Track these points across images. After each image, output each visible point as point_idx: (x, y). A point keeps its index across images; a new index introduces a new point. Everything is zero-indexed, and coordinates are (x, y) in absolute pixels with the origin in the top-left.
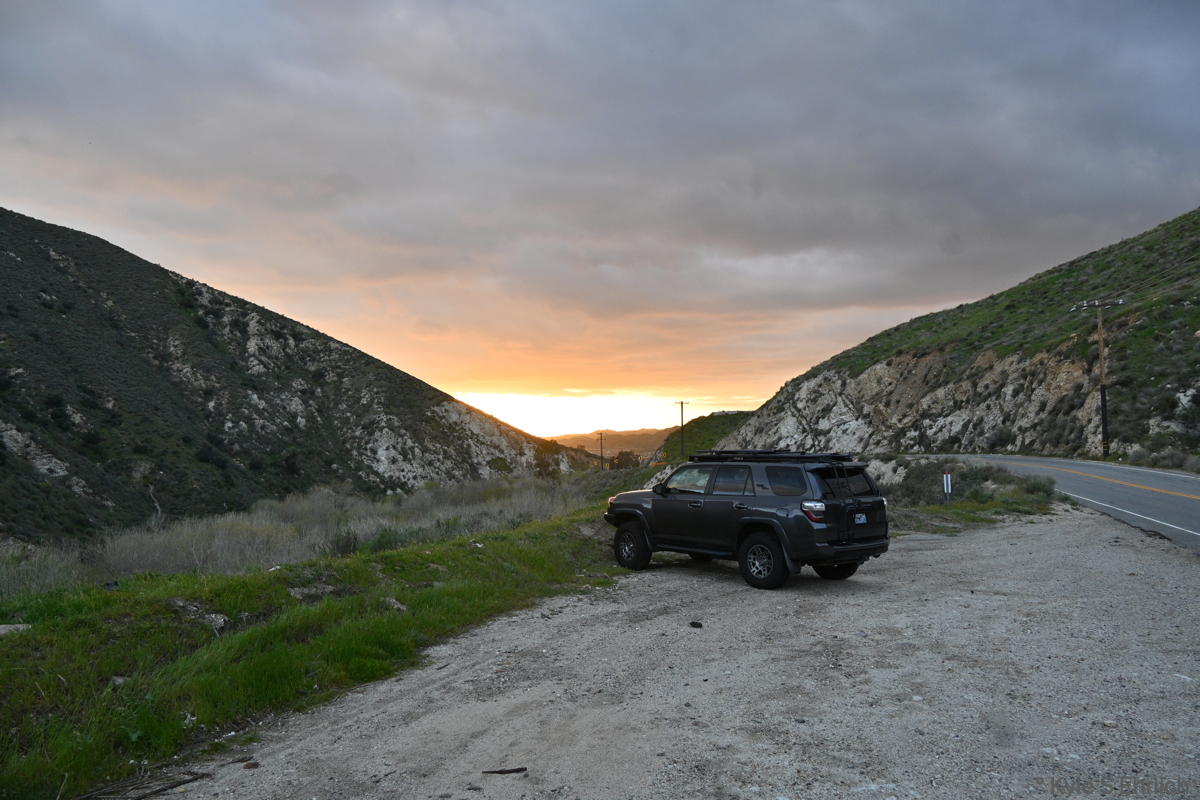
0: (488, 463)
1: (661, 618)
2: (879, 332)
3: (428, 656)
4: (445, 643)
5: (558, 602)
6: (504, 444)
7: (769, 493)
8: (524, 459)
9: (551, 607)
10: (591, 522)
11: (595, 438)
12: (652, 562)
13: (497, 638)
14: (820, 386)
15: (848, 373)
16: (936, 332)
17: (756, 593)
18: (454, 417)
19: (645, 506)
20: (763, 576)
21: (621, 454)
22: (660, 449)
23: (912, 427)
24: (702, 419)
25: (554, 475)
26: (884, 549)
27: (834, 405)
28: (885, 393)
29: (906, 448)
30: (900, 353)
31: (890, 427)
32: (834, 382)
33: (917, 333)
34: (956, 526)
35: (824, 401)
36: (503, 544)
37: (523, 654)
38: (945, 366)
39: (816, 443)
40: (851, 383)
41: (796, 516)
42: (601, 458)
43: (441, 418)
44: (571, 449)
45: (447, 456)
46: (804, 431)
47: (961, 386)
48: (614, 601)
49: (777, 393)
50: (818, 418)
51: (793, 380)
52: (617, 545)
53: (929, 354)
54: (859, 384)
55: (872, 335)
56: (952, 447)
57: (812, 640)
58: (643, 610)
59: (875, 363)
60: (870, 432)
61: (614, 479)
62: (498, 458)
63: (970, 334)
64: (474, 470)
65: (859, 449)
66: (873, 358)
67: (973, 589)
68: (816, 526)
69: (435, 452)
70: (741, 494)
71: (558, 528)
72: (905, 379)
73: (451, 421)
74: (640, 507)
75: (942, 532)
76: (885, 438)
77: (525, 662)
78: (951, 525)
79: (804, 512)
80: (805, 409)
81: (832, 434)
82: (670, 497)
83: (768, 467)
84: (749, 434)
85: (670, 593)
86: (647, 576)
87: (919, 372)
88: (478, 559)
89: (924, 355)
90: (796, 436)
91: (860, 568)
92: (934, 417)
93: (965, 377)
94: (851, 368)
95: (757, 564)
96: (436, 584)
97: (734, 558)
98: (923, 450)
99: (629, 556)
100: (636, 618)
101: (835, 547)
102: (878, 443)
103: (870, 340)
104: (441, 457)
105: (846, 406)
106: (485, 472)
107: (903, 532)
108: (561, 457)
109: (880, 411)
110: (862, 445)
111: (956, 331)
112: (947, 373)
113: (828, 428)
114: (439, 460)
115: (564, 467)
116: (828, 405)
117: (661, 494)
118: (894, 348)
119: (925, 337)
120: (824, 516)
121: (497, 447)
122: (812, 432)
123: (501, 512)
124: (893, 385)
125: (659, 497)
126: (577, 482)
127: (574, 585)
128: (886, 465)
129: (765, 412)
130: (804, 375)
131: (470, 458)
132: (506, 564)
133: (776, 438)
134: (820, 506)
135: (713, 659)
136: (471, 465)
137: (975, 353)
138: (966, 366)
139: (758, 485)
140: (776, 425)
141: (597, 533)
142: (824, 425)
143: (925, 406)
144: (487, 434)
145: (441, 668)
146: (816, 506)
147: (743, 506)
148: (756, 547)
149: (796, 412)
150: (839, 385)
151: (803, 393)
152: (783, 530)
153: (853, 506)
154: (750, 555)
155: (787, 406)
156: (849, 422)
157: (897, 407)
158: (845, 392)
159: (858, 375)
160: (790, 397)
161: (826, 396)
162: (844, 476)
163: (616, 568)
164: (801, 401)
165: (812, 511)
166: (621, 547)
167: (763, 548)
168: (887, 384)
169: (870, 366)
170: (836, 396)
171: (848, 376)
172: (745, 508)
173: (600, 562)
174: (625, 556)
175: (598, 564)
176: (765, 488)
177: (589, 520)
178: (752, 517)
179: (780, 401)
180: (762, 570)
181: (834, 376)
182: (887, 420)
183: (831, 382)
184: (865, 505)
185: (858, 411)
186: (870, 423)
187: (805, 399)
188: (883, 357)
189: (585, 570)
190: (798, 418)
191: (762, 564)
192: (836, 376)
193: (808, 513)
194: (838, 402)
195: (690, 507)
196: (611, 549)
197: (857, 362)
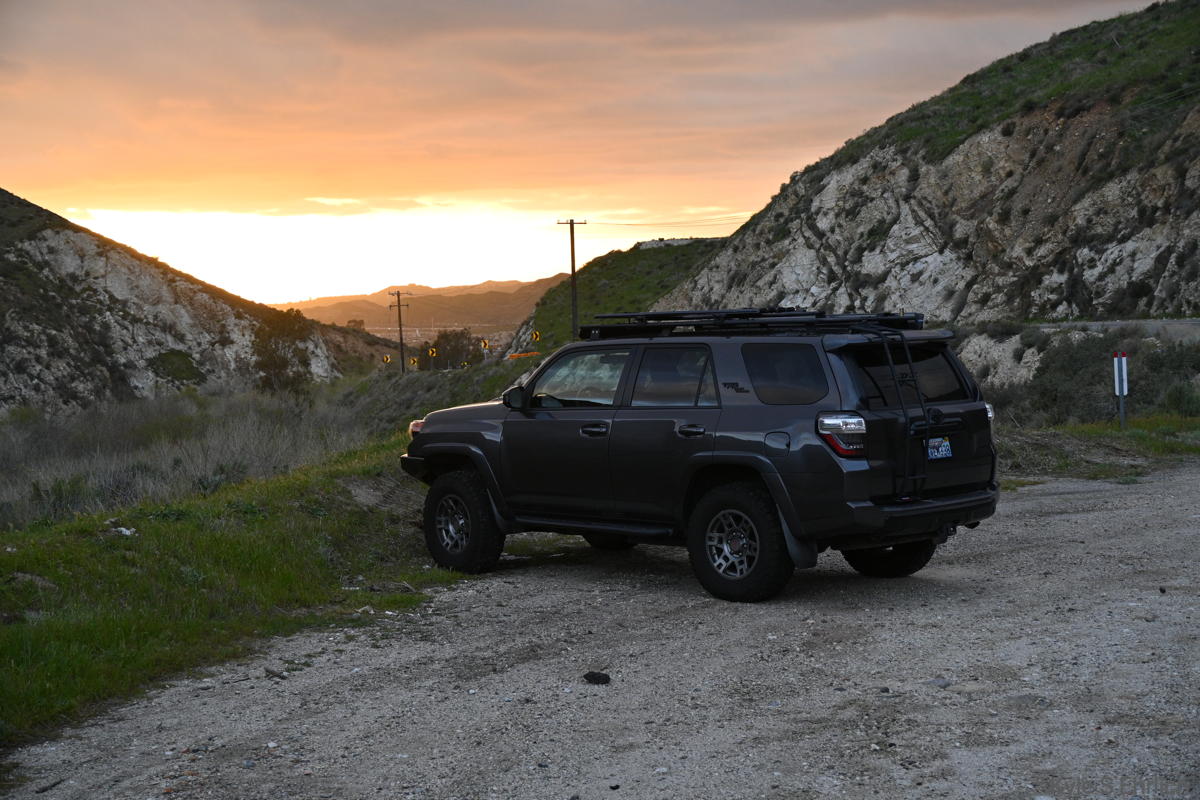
0: (151, 363)
1: (524, 668)
3: (16, 766)
4: (54, 739)
5: (303, 644)
6: (184, 320)
7: (750, 399)
8: (230, 353)
9: (287, 655)
10: (374, 476)
11: (388, 305)
12: (506, 556)
13: (167, 723)
14: (865, 180)
15: (922, 152)
16: (1103, 61)
17: (724, 611)
18: (70, 264)
19: (489, 436)
20: (738, 575)
21: (444, 337)
22: (526, 323)
23: (1055, 263)
24: (615, 256)
25: (299, 384)
26: (988, 509)
27: (895, 221)
28: (998, 194)
29: (1043, 309)
30: (1029, 108)
31: (1009, 266)
32: (893, 173)
33: (1066, 64)
34: (1140, 461)
35: (872, 214)
36: (179, 525)
37: (225, 753)
38: (1121, 135)
39: (857, 303)
40: (930, 174)
41: (807, 448)
42: (401, 347)
43: (41, 266)
44: (333, 327)
45: (57, 351)
46: (832, 277)
47: (1155, 175)
48: (425, 639)
49: (775, 199)
50: (860, 251)
51: (809, 170)
52: (429, 524)
53: (1088, 109)
54: (945, 176)
55: (972, 72)
56: (1136, 305)
57: (838, 698)
58: (487, 654)
59: (981, 128)
60: (969, 278)
61: (429, 389)
62: (173, 352)
63: (1173, 66)
64: (119, 378)
65: (945, 314)
66: (973, 120)
67: (1163, 584)
68: (848, 466)
69: (30, 342)
70: (692, 404)
71: (302, 491)
72: (1039, 163)
73: (63, 273)
74: (478, 440)
75: (1107, 477)
76: (998, 289)
77: (230, 770)
78: (1127, 461)
79: (823, 437)
80: (832, 231)
81: (890, 282)
82: (542, 416)
83: (746, 348)
84: (717, 287)
85: (544, 618)
86: (495, 584)
87: (1069, 148)
88: (125, 560)
89: (1077, 111)
90: (814, 289)
91: (941, 552)
92: (1098, 243)
93: (1162, 157)
94: (927, 141)
95: (726, 549)
96: (31, 615)
97: (678, 540)
98: (1076, 312)
99: (456, 545)
100: (469, 671)
101: (887, 509)
102: (984, 300)
103: (969, 80)
104: (43, 353)
105: (919, 222)
106: (144, 382)
107: (1031, 479)
108: (311, 347)
109: (990, 231)
110: (951, 305)
111: (1144, 61)
112: (1126, 149)
113: (881, 269)
114: (38, 359)
115: (319, 368)
116: (882, 222)
117: (521, 410)
118: (1016, 96)
119: (1081, 72)
120: (863, 445)
121: (169, 328)
122: (847, 279)
123: (177, 462)
124: (1017, 176)
125: (518, 417)
126: (348, 400)
127: (337, 608)
128: (1002, 346)
129: (749, 240)
130: (831, 158)
131: (110, 353)
132: (186, 569)
133: (773, 294)
134: (854, 424)
135: (631, 745)
136: (113, 368)
137: (1182, 106)
138: (1167, 133)
139: (725, 385)
140: (773, 265)
141: (386, 499)
142: (872, 263)
143: (1080, 221)
144: (146, 300)
145: (44, 790)
146: (846, 424)
147: (695, 430)
148: (724, 515)
149: (814, 238)
150: (904, 178)
151: (829, 197)
152: (779, 475)
153: (924, 422)
154: (712, 531)
155: (794, 225)
156: (926, 256)
157: (1024, 224)
158: (916, 194)
159: (944, 158)
160: (801, 205)
161: (879, 203)
162: (905, 361)
163: (428, 570)
164: (826, 214)
165: (838, 435)
166: (439, 526)
167: (741, 517)
168: (1003, 174)
169: (970, 136)
170: (897, 201)
171: (924, 158)
172: (700, 433)
173: (394, 559)
174: (448, 544)
175: (389, 564)
176: (741, 390)
177: (369, 472)
178: (716, 453)
179: (781, 215)
180: (736, 561)
181: (895, 160)
182: (1004, 251)
183: (887, 171)
184: (947, 420)
185: (943, 234)
186: (969, 257)
187: (832, 209)
188: (996, 116)
189: (361, 578)
190: (818, 251)
191: (737, 549)
192: (899, 157)
193: (830, 439)
194: (903, 215)
195: (584, 435)
196: (419, 530)
197: (941, 130)
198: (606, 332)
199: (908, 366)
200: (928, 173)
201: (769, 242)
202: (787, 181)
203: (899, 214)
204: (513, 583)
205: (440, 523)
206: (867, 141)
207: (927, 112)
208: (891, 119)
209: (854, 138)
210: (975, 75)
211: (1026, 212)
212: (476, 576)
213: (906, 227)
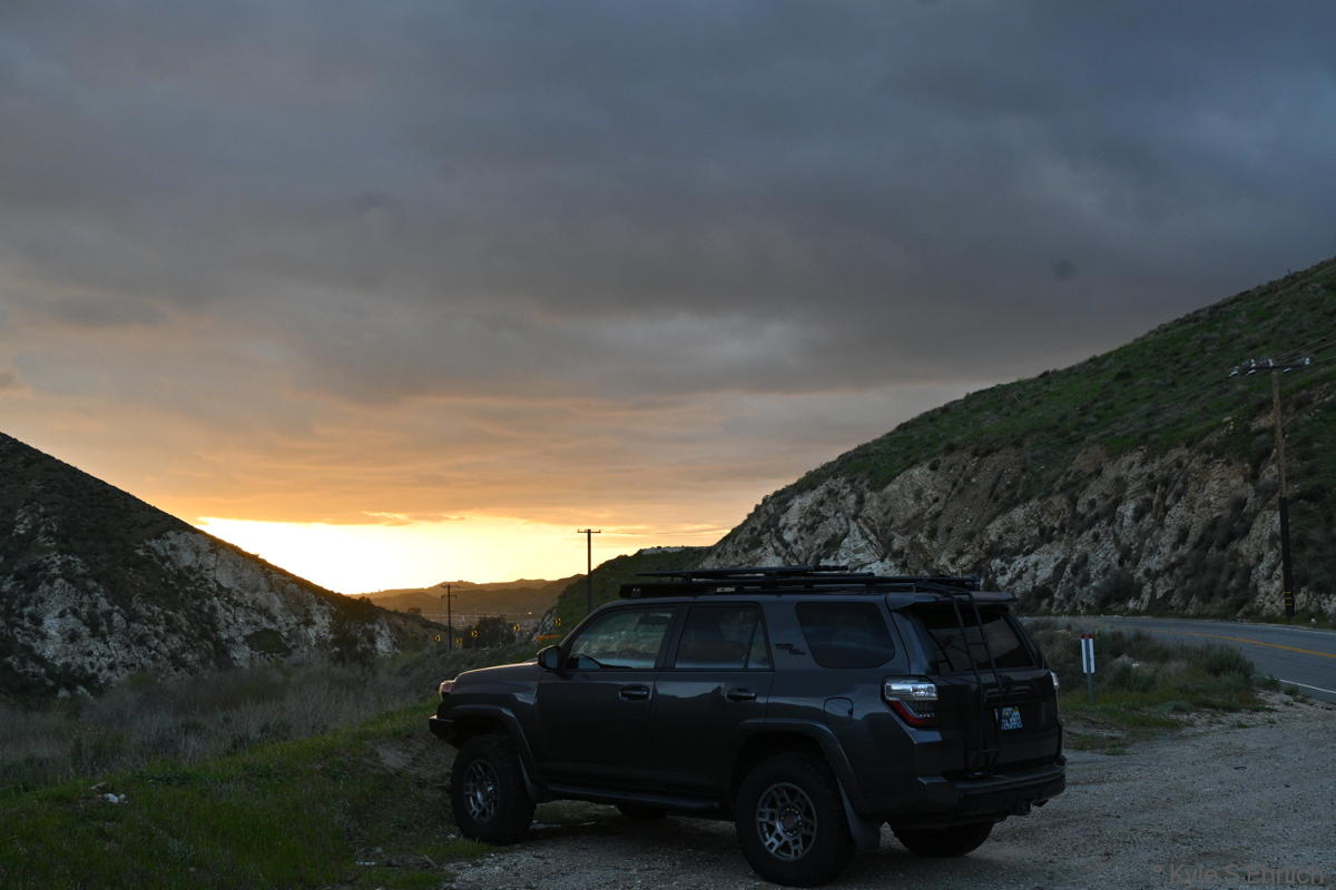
2: (916, 414)
7: (807, 662)
8: (312, 632)
10: (403, 738)
11: (439, 595)
12: (536, 825)
14: (821, 503)
15: (866, 482)
18: (188, 559)
19: (520, 697)
20: (793, 857)
21: (483, 621)
22: (551, 612)
24: (621, 560)
25: (365, 658)
27: (846, 535)
28: (927, 515)
30: (951, 449)
32: (844, 498)
33: (977, 417)
35: (827, 530)
41: (871, 718)
42: (449, 629)
43: (164, 559)
45: (172, 628)
47: (1051, 503)
49: (750, 516)
50: (819, 557)
51: (777, 494)
52: (457, 787)
53: (997, 450)
54: (885, 501)
55: (904, 421)
56: (1039, 605)
59: (913, 464)
63: (1062, 419)
64: (221, 651)
66: (907, 458)
68: (919, 737)
69: (151, 621)
70: (742, 666)
71: (327, 753)
72: (959, 492)
73: (182, 565)
74: (510, 702)
79: (889, 704)
80: (796, 542)
82: (577, 678)
83: (800, 605)
86: (524, 859)
89: (988, 452)
92: (1009, 555)
93: (1057, 488)
94: (871, 473)
95: (779, 827)
97: (724, 814)
99: (483, 813)
103: (903, 427)
105: (865, 537)
106: (241, 654)
108: (378, 628)
109: (920, 547)
111: (1040, 414)
112: (1028, 482)
114: (157, 634)
115: (383, 646)
116: (835, 536)
117: (559, 672)
118: (940, 440)
119: (990, 422)
120: (932, 715)
121: (263, 611)
124: (941, 502)
125: (553, 679)
126: (405, 671)
129: (730, 548)
130: (795, 485)
134: (923, 690)
136: (217, 643)
137: (1071, 449)
138: (1060, 470)
139: (778, 646)
141: (415, 762)
144: (248, 589)
146: (915, 690)
147: (745, 694)
148: (776, 789)
149: (781, 548)
150: (852, 502)
151: (793, 516)
152: (840, 746)
153: (996, 690)
154: (763, 806)
155: (765, 537)
156: (870, 563)
157: (948, 539)
158: (862, 514)
159: (884, 485)
160: (771, 522)
161: (831, 520)
162: (976, 624)
163: (454, 839)
164: (790, 529)
165: (908, 702)
166: (467, 793)
167: (796, 790)
168: (931, 501)
169: (904, 470)
170: (847, 520)
171: (868, 486)
172: (751, 698)
173: (416, 827)
174: (474, 812)
175: (411, 834)
176: (797, 652)
177: (400, 733)
178: (769, 721)
179: (754, 529)
180: (790, 841)
181: (844, 488)
182: (932, 560)
183: (839, 496)
184: (1017, 688)
185: (884, 545)
186: (904, 565)
187: (795, 525)
188: (924, 455)
189: (379, 850)
190: (784, 558)
191: (791, 826)
192: (848, 486)
193: (898, 706)
194: (852, 529)
195: (626, 699)
196: (446, 795)
197: (882, 465)
198: (648, 590)
199: (977, 628)
200: (870, 499)
201: (745, 551)
202: (760, 503)
203: (849, 530)
204: (542, 858)
205: (468, 789)
206: (824, 472)
207: (871, 451)
208: (841, 456)
209: (813, 469)
210: (906, 424)
211: (949, 530)
212: (503, 848)
213: (855, 540)
